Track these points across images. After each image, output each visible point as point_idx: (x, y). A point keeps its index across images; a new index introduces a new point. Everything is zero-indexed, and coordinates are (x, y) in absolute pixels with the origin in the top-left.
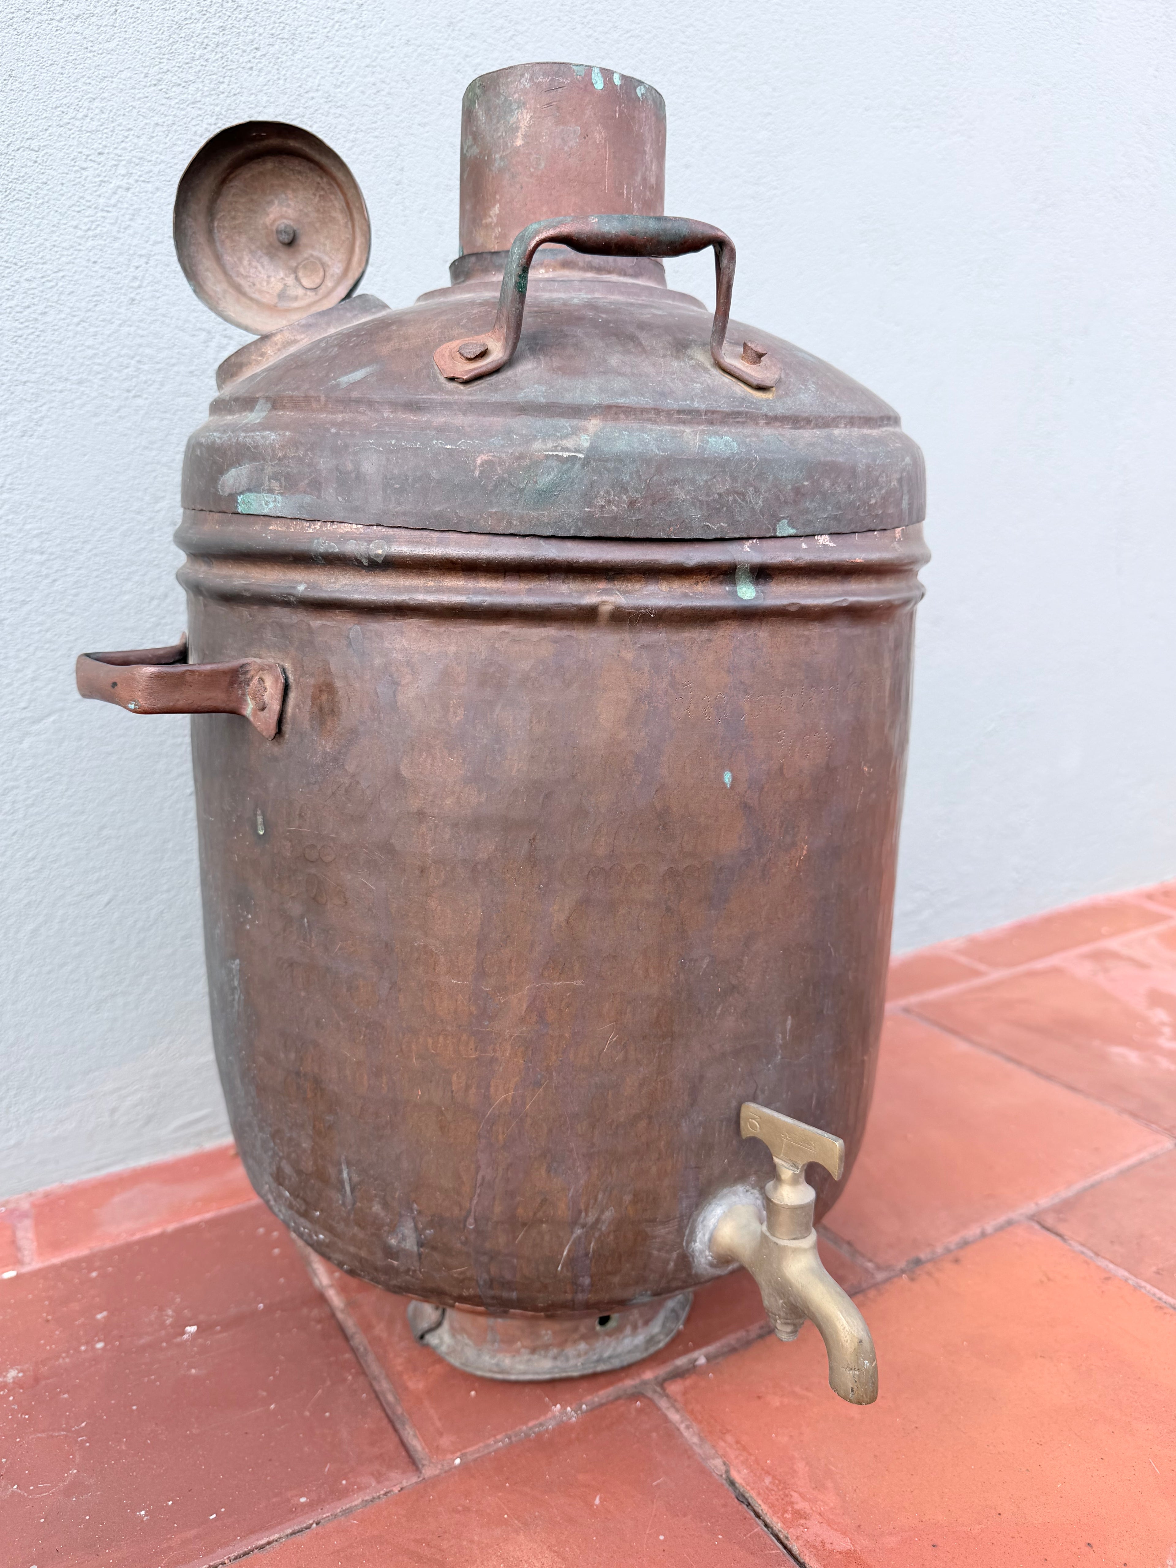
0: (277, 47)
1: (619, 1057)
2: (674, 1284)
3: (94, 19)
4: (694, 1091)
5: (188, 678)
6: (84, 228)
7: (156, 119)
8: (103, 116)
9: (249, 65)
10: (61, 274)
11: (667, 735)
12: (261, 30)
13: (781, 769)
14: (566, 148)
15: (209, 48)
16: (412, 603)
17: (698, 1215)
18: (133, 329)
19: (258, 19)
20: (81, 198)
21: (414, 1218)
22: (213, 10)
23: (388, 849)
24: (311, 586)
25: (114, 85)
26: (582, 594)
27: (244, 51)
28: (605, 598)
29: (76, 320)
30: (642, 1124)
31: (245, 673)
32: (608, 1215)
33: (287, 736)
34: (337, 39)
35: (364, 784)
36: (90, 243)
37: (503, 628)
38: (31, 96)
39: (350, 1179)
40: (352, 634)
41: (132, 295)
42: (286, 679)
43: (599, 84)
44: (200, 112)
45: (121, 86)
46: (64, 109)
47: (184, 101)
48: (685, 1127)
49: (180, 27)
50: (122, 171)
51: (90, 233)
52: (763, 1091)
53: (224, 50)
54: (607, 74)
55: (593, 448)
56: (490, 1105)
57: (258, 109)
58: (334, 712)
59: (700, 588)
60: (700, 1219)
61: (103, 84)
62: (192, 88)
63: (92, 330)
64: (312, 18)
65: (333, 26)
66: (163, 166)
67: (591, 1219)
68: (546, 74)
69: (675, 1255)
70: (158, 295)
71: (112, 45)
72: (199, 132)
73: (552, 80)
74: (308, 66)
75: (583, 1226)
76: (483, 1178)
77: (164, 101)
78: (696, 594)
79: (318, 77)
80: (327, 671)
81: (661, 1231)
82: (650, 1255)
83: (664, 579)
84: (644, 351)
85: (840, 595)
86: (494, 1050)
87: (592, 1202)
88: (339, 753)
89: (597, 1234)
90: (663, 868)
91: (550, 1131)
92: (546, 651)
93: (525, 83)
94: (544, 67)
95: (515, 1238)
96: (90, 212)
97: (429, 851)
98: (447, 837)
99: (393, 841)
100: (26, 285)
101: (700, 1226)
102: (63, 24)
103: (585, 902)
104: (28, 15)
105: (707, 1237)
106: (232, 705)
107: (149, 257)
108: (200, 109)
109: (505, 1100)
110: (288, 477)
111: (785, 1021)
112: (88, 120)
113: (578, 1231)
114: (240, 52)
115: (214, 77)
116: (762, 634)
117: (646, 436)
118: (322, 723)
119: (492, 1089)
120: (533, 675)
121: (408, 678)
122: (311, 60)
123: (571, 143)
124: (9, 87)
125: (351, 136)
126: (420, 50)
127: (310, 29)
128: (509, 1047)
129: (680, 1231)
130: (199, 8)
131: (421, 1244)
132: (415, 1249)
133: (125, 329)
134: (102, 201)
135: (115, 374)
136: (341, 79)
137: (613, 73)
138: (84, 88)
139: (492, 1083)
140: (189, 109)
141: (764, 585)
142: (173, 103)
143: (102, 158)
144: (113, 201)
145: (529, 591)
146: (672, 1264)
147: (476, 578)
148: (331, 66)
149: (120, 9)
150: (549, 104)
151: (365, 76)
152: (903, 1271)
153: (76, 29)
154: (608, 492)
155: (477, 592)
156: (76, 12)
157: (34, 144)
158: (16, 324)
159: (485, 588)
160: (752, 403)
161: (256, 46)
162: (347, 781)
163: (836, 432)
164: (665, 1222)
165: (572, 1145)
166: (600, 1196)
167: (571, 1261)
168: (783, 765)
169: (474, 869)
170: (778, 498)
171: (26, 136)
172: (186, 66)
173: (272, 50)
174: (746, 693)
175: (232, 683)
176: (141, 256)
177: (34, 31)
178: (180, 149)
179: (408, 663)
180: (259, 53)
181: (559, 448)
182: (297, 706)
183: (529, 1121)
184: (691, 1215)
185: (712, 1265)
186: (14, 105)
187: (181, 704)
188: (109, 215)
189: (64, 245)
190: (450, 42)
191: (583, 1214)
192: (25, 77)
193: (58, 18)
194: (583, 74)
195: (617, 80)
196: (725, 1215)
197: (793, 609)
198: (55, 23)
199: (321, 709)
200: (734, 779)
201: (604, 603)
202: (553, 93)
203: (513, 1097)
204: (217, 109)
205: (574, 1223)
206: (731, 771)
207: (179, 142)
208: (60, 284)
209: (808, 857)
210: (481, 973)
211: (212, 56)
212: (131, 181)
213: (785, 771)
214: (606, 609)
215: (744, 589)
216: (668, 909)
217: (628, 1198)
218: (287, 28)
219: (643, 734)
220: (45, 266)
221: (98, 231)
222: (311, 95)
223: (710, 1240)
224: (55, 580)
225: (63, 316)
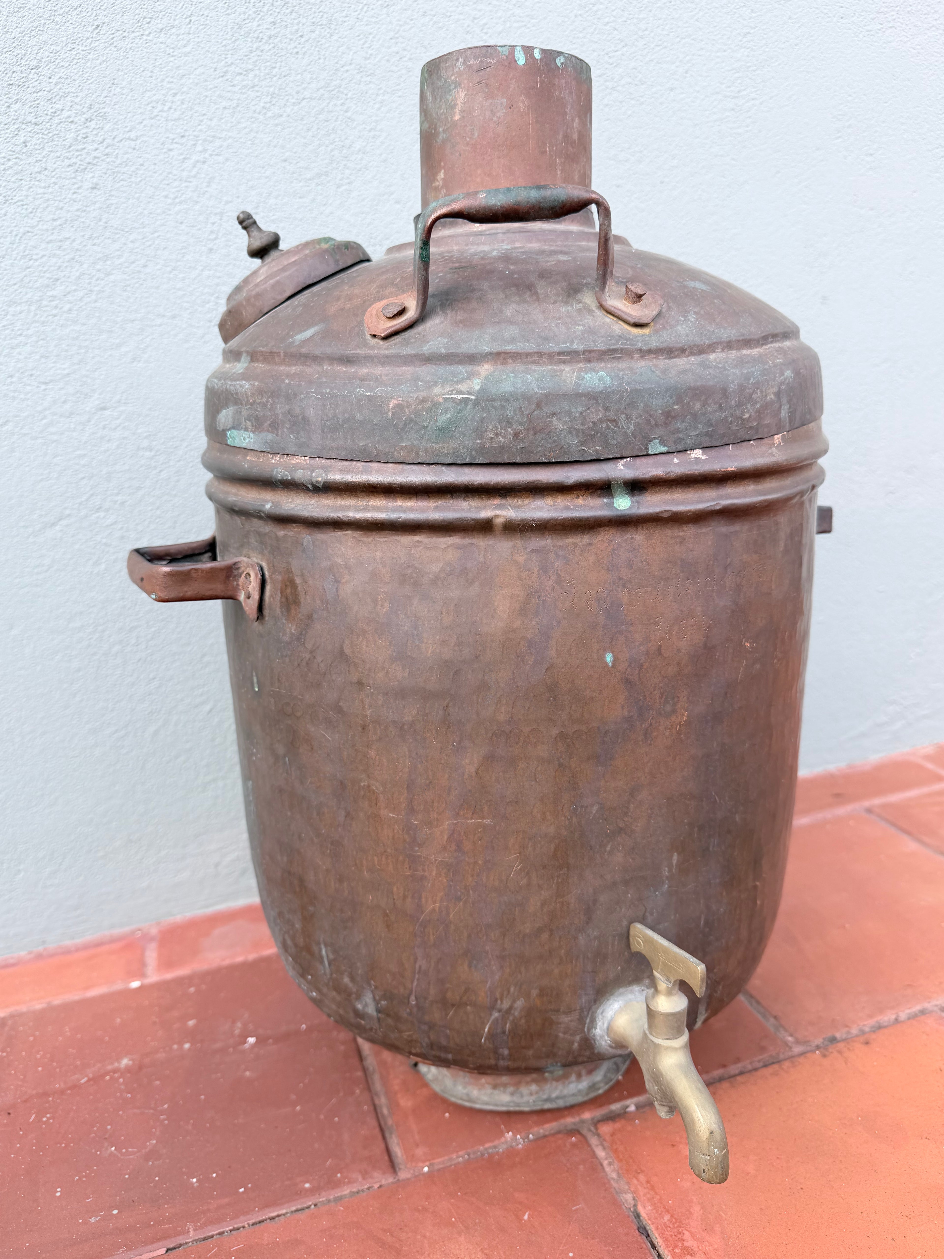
0: (317, 32)
1: (524, 882)
2: (580, 1059)
3: (174, 30)
4: (589, 912)
5: (194, 575)
6: (172, 196)
7: (224, 104)
8: (184, 106)
9: (296, 50)
10: (156, 235)
11: (555, 623)
12: (304, 21)
13: (659, 649)
14: (495, 119)
15: (264, 41)
16: (345, 519)
17: (598, 1008)
18: (211, 272)
19: (302, 12)
20: (169, 173)
21: (372, 992)
22: (265, 9)
23: (339, 710)
24: (275, 504)
25: (191, 81)
26: (479, 509)
27: (291, 40)
28: (498, 512)
29: (169, 269)
30: (545, 936)
31: (238, 569)
32: (520, 1003)
33: (267, 618)
34: (365, 19)
35: (319, 659)
36: (177, 208)
37: (417, 538)
38: (129, 97)
39: (327, 956)
40: (305, 542)
41: (210, 246)
42: (263, 576)
43: (521, 60)
44: (258, 94)
45: (196, 81)
46: (154, 104)
47: (245, 87)
48: (582, 939)
49: (240, 27)
50: (199, 148)
51: (177, 200)
52: (652, 914)
53: (276, 41)
54: (529, 50)
55: (482, 389)
56: (422, 912)
57: (304, 85)
58: (297, 603)
59: (580, 501)
60: (600, 1011)
61: (183, 81)
62: (251, 75)
63: (181, 276)
64: (345, 5)
65: (363, 8)
66: (230, 141)
67: (506, 1005)
68: (476, 57)
69: (578, 1038)
70: (230, 243)
71: (187, 49)
72: (257, 111)
73: (482, 61)
74: (343, 45)
75: (500, 1011)
76: (420, 967)
77: (230, 88)
78: (577, 506)
79: (351, 53)
80: (289, 571)
81: (565, 1019)
82: (557, 1037)
83: (549, 495)
84: (538, 299)
85: (713, 500)
86: (424, 870)
87: (505, 993)
88: (301, 634)
89: (511, 1018)
90: (555, 732)
91: (469, 936)
92: (452, 556)
93: (460, 66)
94: (474, 51)
95: (447, 1015)
96: (176, 183)
97: (368, 713)
98: (380, 703)
99: (341, 704)
100: (131, 245)
101: (600, 1017)
102: (150, 38)
103: (490, 759)
104: (125, 34)
105: (606, 1025)
106: (229, 593)
107: (221, 214)
108: (258, 91)
109: (434, 910)
110: (257, 419)
111: (672, 857)
112: (172, 111)
113: (496, 1015)
114: (288, 40)
115: (268, 64)
116: (638, 537)
117: (529, 376)
118: (288, 610)
119: (423, 900)
120: (442, 575)
121: (346, 578)
122: (346, 40)
123: (498, 114)
124: (112, 93)
125: (379, 98)
126: (435, 19)
127: (344, 14)
128: (435, 868)
129: (581, 1020)
130: (254, 10)
131: (379, 1011)
132: (375, 1014)
133: (206, 273)
134: (185, 174)
135: (200, 309)
136: (370, 52)
137: (533, 48)
138: (168, 86)
139: (423, 895)
140: (249, 92)
141: (639, 496)
142: (236, 89)
143: (184, 140)
144: (193, 173)
145: (436, 508)
146: (576, 1045)
147: (394, 498)
148: (361, 42)
149: (193, 19)
150: (480, 83)
151: (389, 47)
152: (818, 1047)
153: (161, 40)
154: (495, 427)
155: (394, 510)
156: (160, 26)
157: (133, 135)
158: (125, 276)
159: (401, 507)
160: (629, 339)
161: (301, 34)
162: (307, 656)
163: (712, 356)
164: (569, 1012)
165: (488, 948)
166: (512, 989)
167: (492, 1036)
168: (661, 646)
169: (401, 728)
170: (648, 422)
171: (127, 129)
172: (245, 58)
173: (313, 35)
174: (624, 587)
175: (228, 577)
176: (216, 214)
177: (129, 46)
178: (244, 125)
179: (347, 566)
180: (303, 40)
181: (454, 392)
182: (271, 596)
183: (452, 927)
184: (590, 1009)
185: (611, 1046)
186: (117, 106)
187: (189, 594)
188: (191, 184)
189: (158, 211)
190: (460, 8)
191: (499, 1002)
192: (124, 83)
193: (147, 33)
194: (507, 53)
195: (537, 55)
196: (621, 1010)
197: (666, 515)
198: (145, 37)
199: (287, 599)
200: (615, 659)
201: (497, 516)
202: (481, 73)
203: (440, 907)
204: (271, 90)
205: (492, 1008)
206: (612, 653)
207: (243, 120)
208: (157, 242)
209: (688, 723)
210: (412, 810)
211: (266, 47)
212: (207, 155)
213: (663, 651)
214: (499, 521)
215: (621, 500)
216: (560, 765)
217: (535, 993)
218: (325, 16)
219: (534, 623)
220: (145, 230)
221: (183, 198)
222: (346, 68)
223: (608, 1028)
224: (161, 471)
225: (159, 267)
